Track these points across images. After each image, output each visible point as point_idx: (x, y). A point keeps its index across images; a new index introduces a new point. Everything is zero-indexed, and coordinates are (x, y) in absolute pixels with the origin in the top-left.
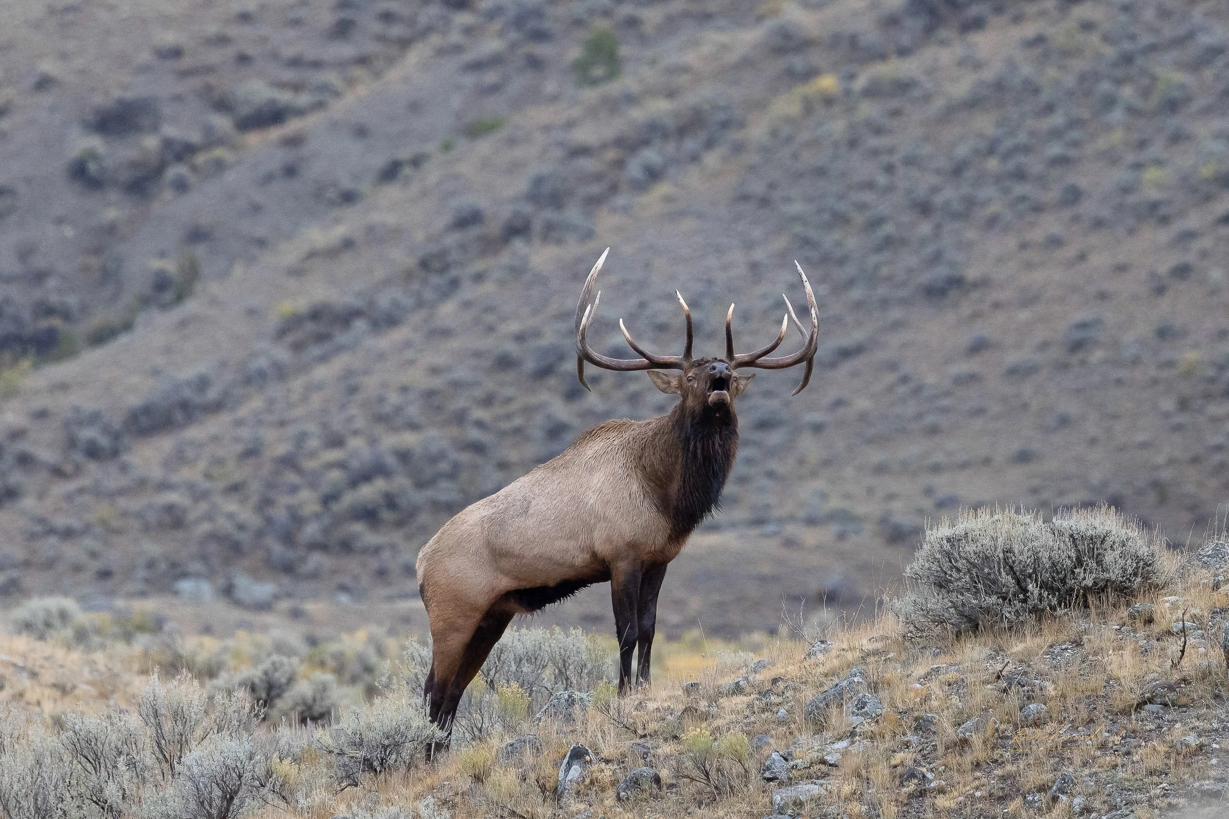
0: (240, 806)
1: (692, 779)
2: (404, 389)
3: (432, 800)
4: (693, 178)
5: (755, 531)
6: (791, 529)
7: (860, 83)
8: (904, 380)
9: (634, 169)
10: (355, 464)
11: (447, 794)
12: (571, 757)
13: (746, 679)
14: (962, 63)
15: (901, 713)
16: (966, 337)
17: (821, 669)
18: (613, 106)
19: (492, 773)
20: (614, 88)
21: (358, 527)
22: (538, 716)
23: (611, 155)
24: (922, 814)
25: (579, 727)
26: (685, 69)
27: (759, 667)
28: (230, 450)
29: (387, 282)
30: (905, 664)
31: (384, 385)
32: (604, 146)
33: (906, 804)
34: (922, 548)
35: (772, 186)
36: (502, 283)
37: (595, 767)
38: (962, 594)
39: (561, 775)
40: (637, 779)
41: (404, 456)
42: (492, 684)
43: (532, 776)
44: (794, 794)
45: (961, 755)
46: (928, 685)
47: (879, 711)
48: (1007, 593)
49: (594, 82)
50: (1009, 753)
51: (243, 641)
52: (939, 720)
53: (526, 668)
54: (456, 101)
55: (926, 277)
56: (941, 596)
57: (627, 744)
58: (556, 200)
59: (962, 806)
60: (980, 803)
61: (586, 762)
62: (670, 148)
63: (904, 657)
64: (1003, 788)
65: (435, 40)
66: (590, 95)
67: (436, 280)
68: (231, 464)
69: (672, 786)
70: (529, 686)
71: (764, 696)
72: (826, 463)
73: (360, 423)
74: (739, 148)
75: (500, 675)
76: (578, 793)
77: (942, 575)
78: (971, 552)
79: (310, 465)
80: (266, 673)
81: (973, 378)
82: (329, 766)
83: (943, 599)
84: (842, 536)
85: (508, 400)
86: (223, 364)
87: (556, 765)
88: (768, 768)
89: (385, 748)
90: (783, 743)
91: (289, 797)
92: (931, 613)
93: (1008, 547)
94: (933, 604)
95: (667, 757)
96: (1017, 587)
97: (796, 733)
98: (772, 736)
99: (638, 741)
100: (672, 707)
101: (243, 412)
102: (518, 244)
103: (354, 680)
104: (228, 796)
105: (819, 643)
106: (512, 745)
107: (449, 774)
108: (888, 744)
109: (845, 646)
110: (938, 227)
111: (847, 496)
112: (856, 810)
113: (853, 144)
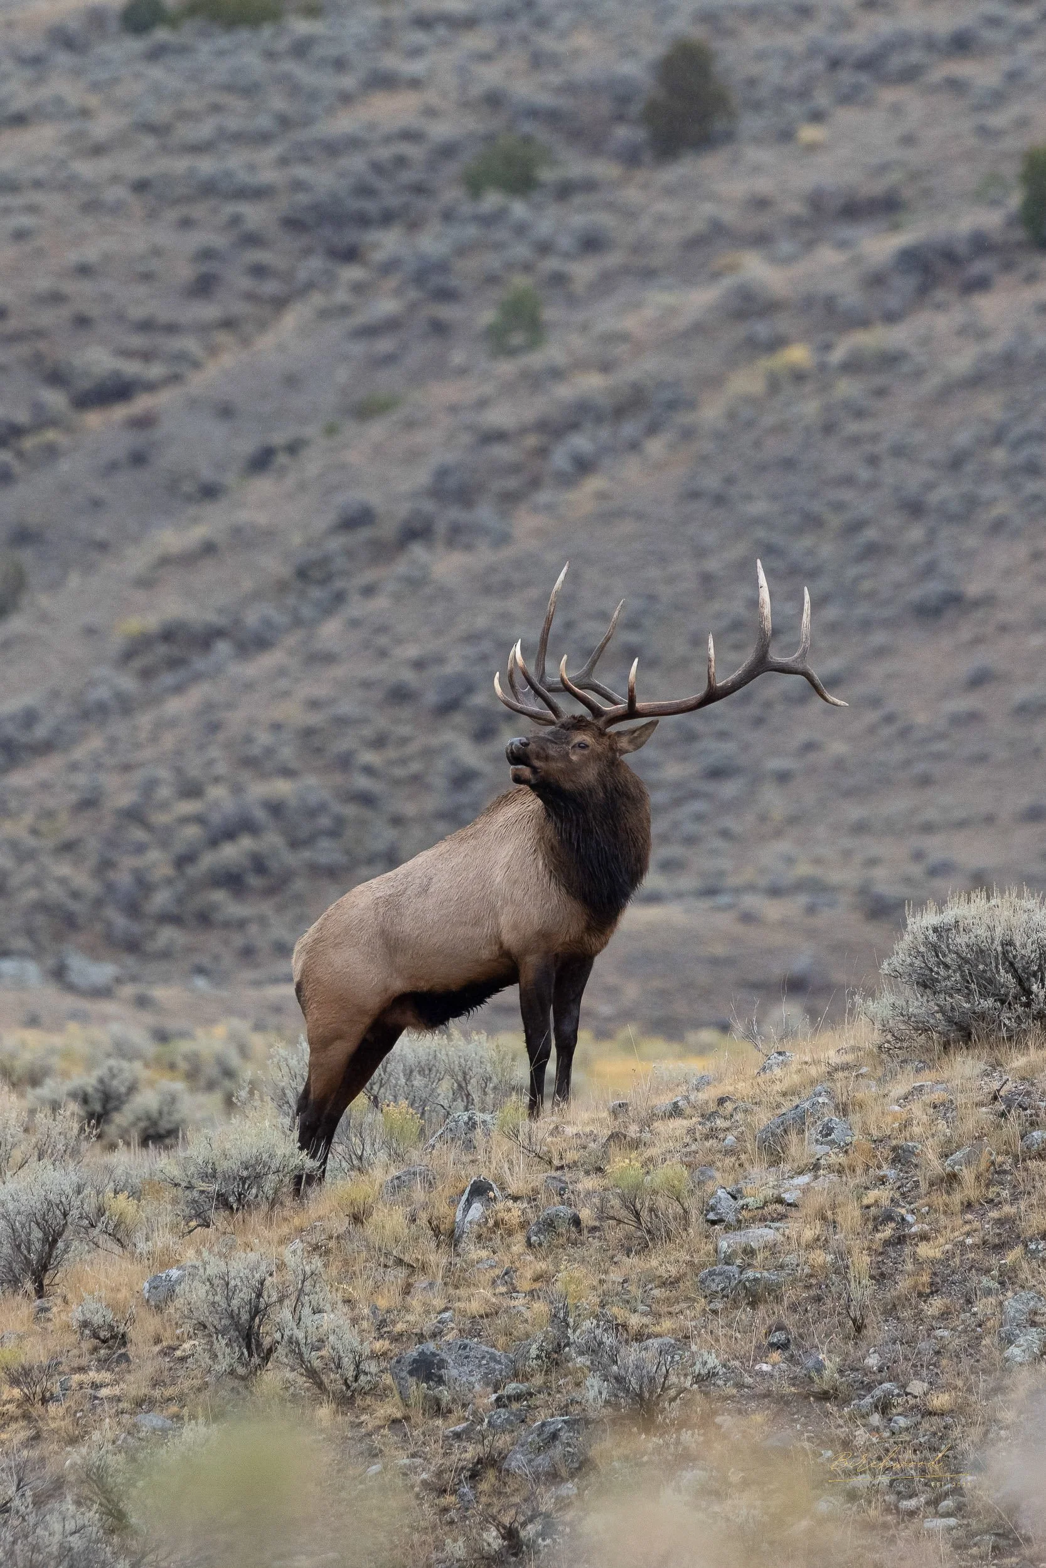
0: (65, 1250)
1: (619, 1221)
2: (277, 727)
3: (301, 1244)
4: (631, 470)
5: (705, 904)
6: (750, 901)
7: (837, 356)
8: (889, 719)
9: (560, 459)
10: (216, 818)
11: (318, 1238)
12: (471, 1193)
13: (687, 1098)
14: (963, 331)
15: (875, 1141)
16: (965, 666)
17: (778, 1087)
18: (535, 381)
19: (375, 1214)
20: (536, 360)
21: (219, 896)
22: (431, 1142)
23: (532, 441)
24: (900, 1266)
25: (481, 1156)
26: (623, 337)
27: (703, 1083)
28: (62, 800)
29: (256, 596)
30: (881, 1081)
31: (252, 722)
32: (523, 431)
33: (881, 1254)
34: (902, 939)
35: (730, 481)
36: (397, 597)
37: (500, 1206)
38: (951, 996)
39: (459, 1214)
40: (551, 1220)
41: (276, 809)
42: (375, 1101)
43: (423, 1218)
44: (744, 1240)
45: (948, 1193)
46: (909, 1107)
47: (848, 1139)
48: (1007, 995)
49: (512, 352)
50: (1007, 1192)
51: (75, 1037)
52: (922, 1151)
53: (418, 1081)
54: (342, 375)
55: (915, 594)
56: (925, 998)
57: (539, 1177)
58: (465, 496)
59: (949, 1256)
60: (971, 1252)
61: (490, 1200)
62: (604, 433)
63: (879, 1072)
64: (999, 1235)
65: (317, 299)
66: (506, 368)
67: (316, 593)
68: (63, 817)
69: (594, 1229)
70: (420, 1104)
71: (708, 1119)
72: (793, 820)
73: (221, 768)
74: (688, 434)
75: (386, 1089)
76: (479, 1237)
77: (927, 972)
78: (963, 945)
79: (161, 818)
80: (101, 1081)
81: (973, 717)
82: (175, 1201)
83: (928, 1001)
84: (811, 910)
85: (404, 741)
86: (55, 694)
87: (453, 1202)
88: (713, 1209)
89: (243, 1180)
90: (731, 1178)
91: (126, 1241)
92: (913, 1019)
93: (1008, 938)
94: (916, 1008)
95: (589, 1194)
96: (1018, 988)
97: (747, 1165)
98: (718, 1169)
99: (554, 1174)
100: (595, 1132)
101: (79, 753)
102: (418, 551)
103: (211, 1086)
104: (50, 1239)
105: (776, 1055)
106: (398, 1178)
107: (321, 1213)
108: (860, 1179)
109: (808, 1059)
110: (932, 533)
111: (818, 861)
112: (820, 1260)
113: (829, 429)
